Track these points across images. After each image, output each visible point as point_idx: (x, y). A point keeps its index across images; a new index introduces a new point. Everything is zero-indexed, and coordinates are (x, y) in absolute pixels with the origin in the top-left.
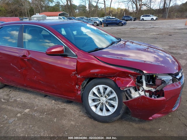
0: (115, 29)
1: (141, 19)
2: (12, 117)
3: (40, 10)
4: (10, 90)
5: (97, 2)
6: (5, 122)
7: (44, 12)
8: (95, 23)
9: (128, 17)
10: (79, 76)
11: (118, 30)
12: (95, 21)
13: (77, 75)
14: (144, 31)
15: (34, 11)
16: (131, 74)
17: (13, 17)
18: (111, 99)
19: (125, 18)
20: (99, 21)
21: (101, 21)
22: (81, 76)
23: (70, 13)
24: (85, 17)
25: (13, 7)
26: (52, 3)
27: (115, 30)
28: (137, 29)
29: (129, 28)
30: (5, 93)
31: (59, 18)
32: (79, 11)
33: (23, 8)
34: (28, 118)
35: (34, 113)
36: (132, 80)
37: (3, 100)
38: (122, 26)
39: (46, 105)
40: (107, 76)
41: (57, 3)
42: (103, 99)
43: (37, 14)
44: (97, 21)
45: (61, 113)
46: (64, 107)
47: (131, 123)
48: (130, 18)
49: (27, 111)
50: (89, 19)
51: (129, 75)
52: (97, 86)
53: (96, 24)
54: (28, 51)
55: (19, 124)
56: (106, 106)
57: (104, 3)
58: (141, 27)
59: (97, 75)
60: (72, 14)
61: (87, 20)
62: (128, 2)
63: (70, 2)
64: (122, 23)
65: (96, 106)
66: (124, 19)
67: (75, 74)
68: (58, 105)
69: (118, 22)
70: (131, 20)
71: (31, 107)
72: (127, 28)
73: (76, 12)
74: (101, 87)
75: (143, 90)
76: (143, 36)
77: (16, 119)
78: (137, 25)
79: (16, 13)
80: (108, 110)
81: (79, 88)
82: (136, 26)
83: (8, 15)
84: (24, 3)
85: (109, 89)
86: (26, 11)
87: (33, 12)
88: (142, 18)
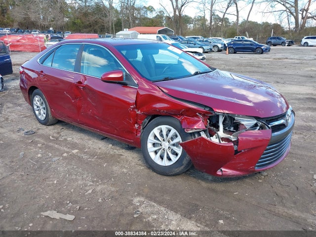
0: (247, 59)
1: (302, 43)
2: (57, 156)
3: (131, 24)
4: (62, 128)
5: (224, 12)
6: (48, 160)
7: (137, 26)
8: (214, 46)
9: (278, 38)
10: (139, 112)
11: (251, 59)
12: (216, 44)
13: (136, 110)
14: (297, 63)
15: (123, 25)
16: (200, 112)
17: (91, 33)
18: (174, 145)
19: (273, 41)
20: (222, 44)
21: (225, 45)
22: (141, 112)
23: (178, 29)
24: (200, 37)
25: (92, 19)
26: (151, 13)
27: (245, 60)
28: (286, 60)
29: (273, 57)
30: (56, 131)
31: (157, 37)
32: (194, 27)
33: (106, 19)
34: (74, 160)
35: (82, 155)
36: (200, 121)
37: (51, 138)
38: (262, 53)
39: (100, 149)
40: (171, 114)
41: (159, 14)
42: (166, 145)
43: (125, 29)
44: (220, 43)
45: (115, 159)
46: (121, 153)
47: (200, 181)
48: (282, 41)
49: (75, 151)
50: (205, 40)
51: (197, 114)
52: (159, 127)
53: (216, 49)
54: (85, 77)
55: (63, 163)
56: (168, 154)
57: (236, 14)
58: (296, 57)
59: (159, 111)
60: (180, 31)
61: (203, 41)
62: (282, 12)
63: (180, 12)
64: (262, 49)
65: (156, 152)
66: (269, 42)
67: (133, 109)
68: (115, 150)
69: (255, 48)
70: (283, 44)
71: (82, 149)
72: (270, 57)
73: (189, 28)
74: (164, 128)
75: (218, 137)
76: (290, 72)
77: (61, 158)
78: (291, 53)
79: (95, 28)
80: (169, 159)
81: (139, 127)
82: (287, 55)
83: (85, 30)
84: (109, 12)
85: (173, 131)
86: (110, 24)
87: (121, 26)
88: (304, 41)
